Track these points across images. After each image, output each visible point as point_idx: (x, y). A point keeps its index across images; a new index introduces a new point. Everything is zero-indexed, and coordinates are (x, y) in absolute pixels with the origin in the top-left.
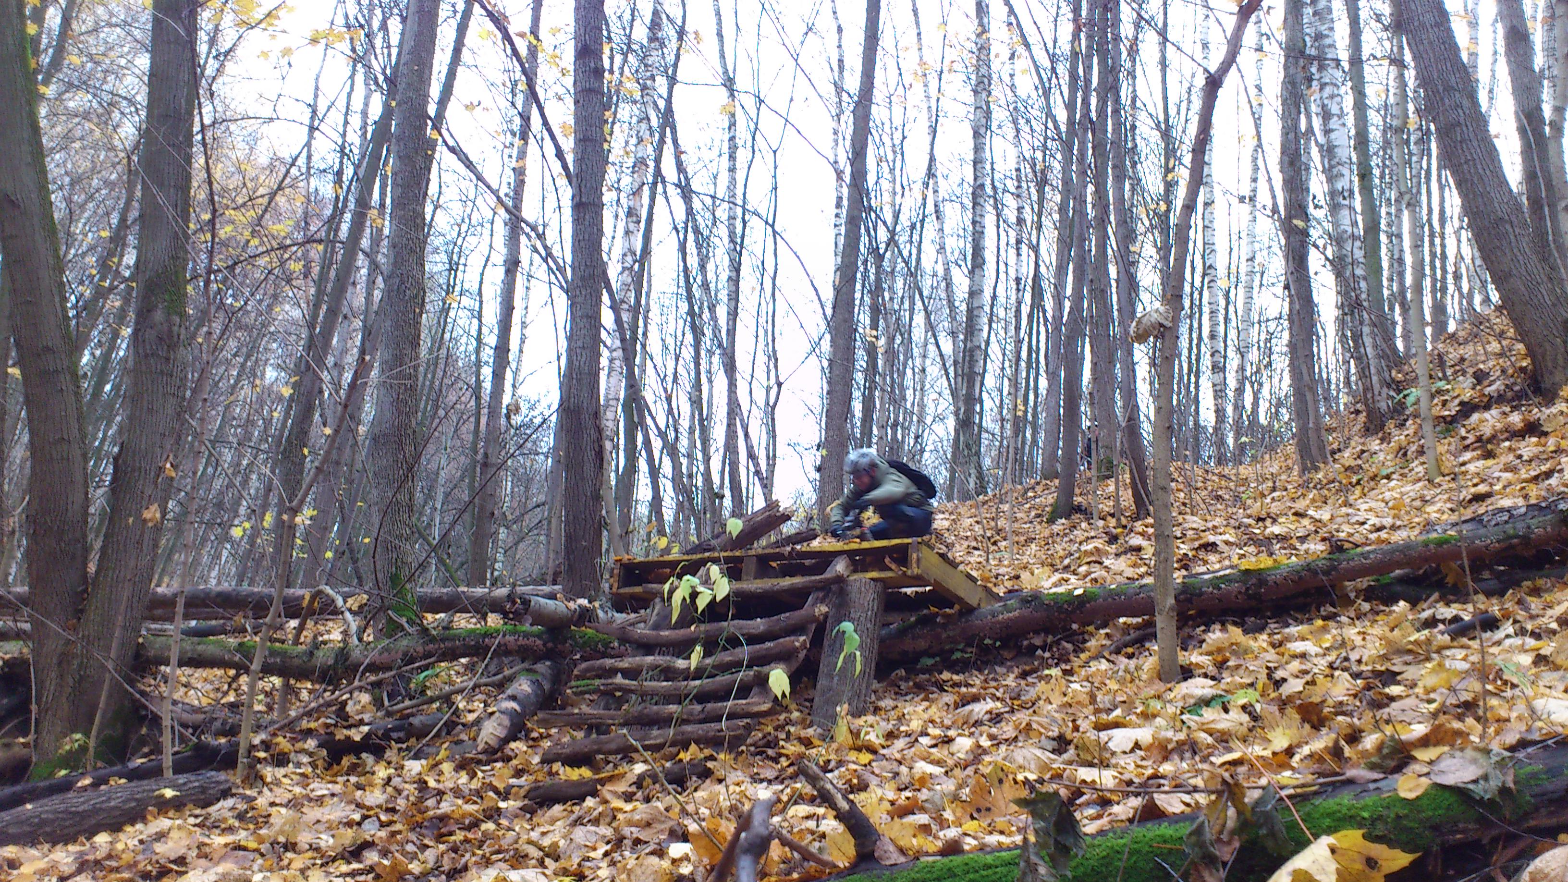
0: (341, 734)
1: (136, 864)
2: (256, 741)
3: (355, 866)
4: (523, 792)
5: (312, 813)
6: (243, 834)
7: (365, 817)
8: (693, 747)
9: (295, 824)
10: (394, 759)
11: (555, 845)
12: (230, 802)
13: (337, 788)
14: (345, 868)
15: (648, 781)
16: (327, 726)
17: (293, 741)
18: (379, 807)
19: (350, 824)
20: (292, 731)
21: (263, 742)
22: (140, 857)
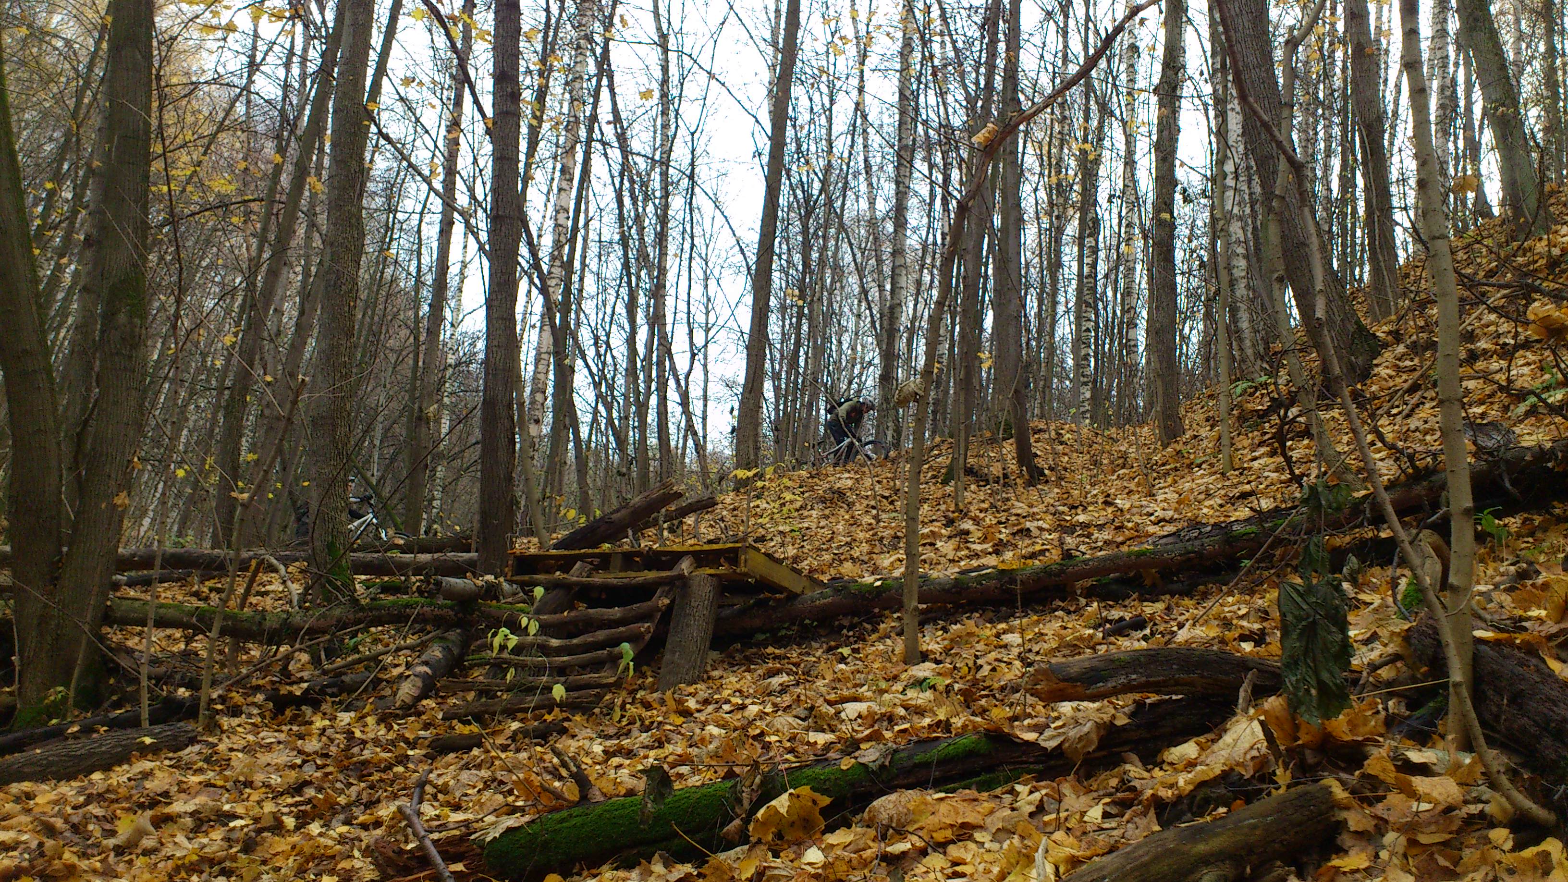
0: (284, 690)
1: (131, 796)
2: (215, 696)
3: (298, 799)
4: (427, 743)
5: (264, 758)
6: (211, 774)
7: (304, 762)
8: (557, 710)
9: (251, 767)
10: (329, 711)
11: (446, 784)
12: (197, 748)
13: (282, 737)
14: (290, 800)
15: (520, 736)
16: (273, 683)
17: (245, 695)
18: (316, 753)
19: (293, 767)
20: (244, 687)
21: (220, 696)
22: (134, 792)
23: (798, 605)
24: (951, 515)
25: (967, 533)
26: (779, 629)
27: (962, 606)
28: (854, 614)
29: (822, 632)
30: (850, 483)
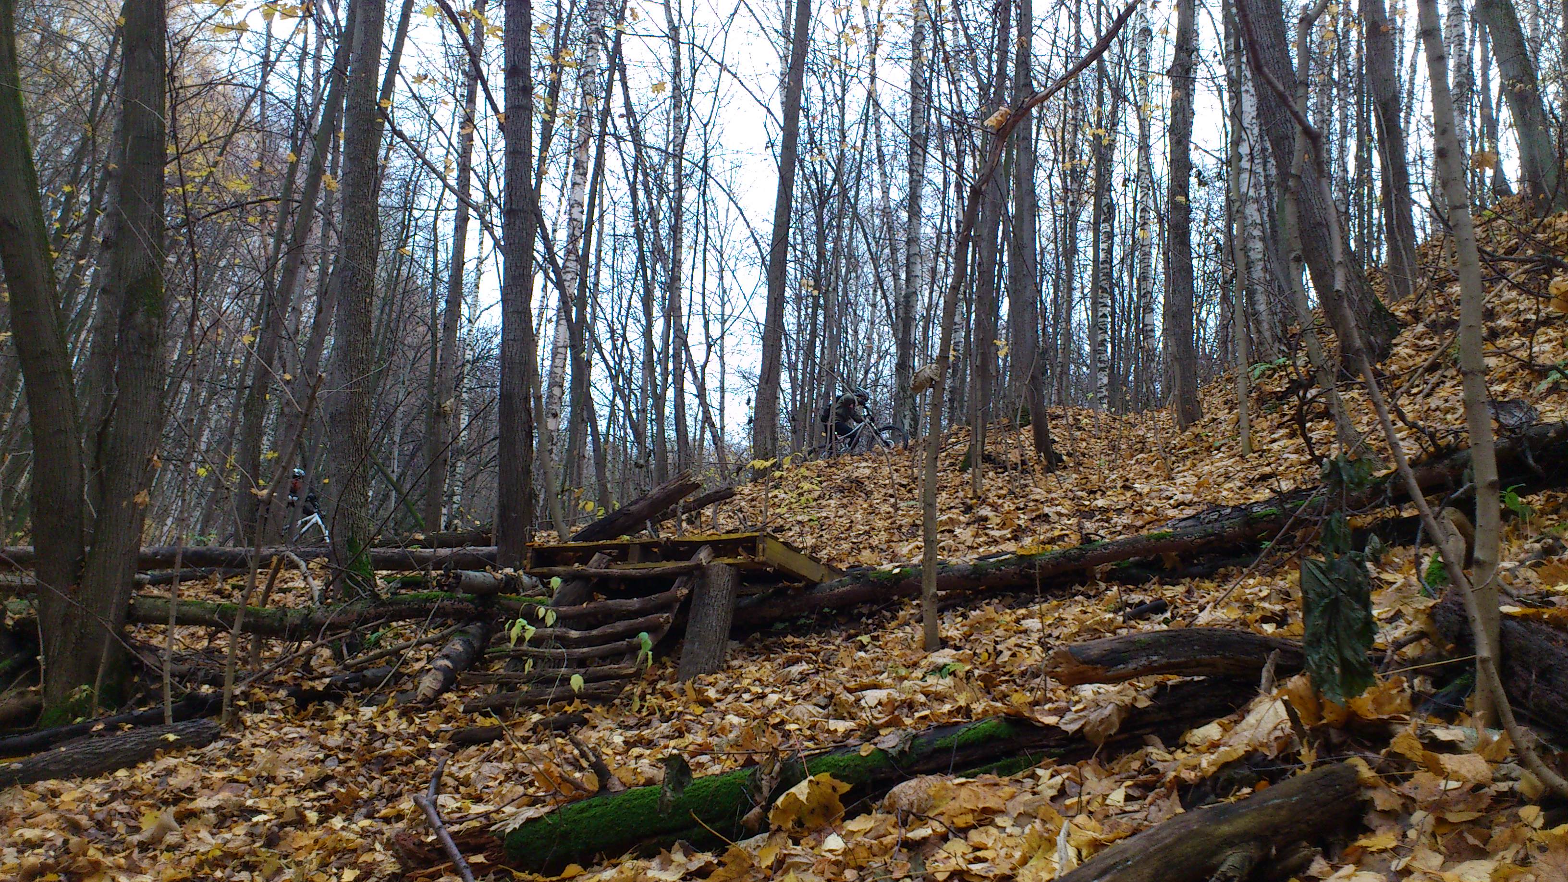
0: (307, 685)
1: (155, 792)
2: (237, 692)
3: (320, 793)
4: (448, 736)
5: (287, 753)
6: (234, 770)
7: (327, 756)
8: (577, 701)
9: (274, 763)
10: (351, 706)
11: (468, 777)
12: (220, 744)
13: (305, 732)
14: (312, 795)
15: (541, 727)
16: (295, 678)
17: (268, 691)
18: (338, 747)
19: (315, 761)
20: (266, 683)
21: (242, 693)
22: (158, 788)
23: (817, 593)
24: (969, 502)
25: (986, 519)
26: (799, 618)
27: (981, 592)
28: (873, 602)
29: (841, 620)
30: (867, 472)
